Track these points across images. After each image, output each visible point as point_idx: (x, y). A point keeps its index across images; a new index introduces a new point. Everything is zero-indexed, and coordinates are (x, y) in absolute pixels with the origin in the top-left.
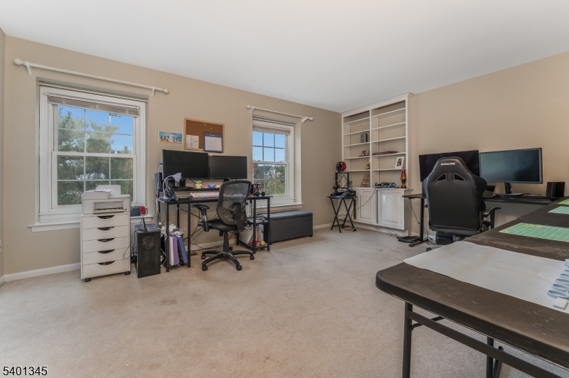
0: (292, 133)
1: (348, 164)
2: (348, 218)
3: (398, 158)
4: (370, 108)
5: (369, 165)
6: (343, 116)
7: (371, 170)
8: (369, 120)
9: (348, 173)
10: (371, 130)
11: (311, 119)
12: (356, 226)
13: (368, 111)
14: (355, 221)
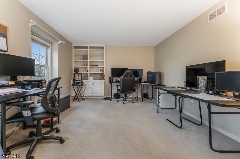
0: (50, 47)
1: (80, 69)
2: (80, 95)
3: (100, 68)
4: (89, 46)
5: (88, 70)
6: (73, 46)
7: (89, 72)
8: (88, 51)
9: (81, 74)
10: (89, 55)
11: (64, 43)
12: (83, 98)
13: (88, 47)
14: (82, 95)
